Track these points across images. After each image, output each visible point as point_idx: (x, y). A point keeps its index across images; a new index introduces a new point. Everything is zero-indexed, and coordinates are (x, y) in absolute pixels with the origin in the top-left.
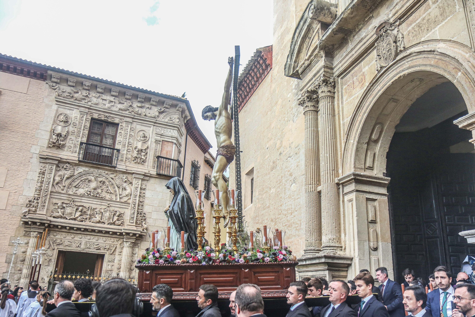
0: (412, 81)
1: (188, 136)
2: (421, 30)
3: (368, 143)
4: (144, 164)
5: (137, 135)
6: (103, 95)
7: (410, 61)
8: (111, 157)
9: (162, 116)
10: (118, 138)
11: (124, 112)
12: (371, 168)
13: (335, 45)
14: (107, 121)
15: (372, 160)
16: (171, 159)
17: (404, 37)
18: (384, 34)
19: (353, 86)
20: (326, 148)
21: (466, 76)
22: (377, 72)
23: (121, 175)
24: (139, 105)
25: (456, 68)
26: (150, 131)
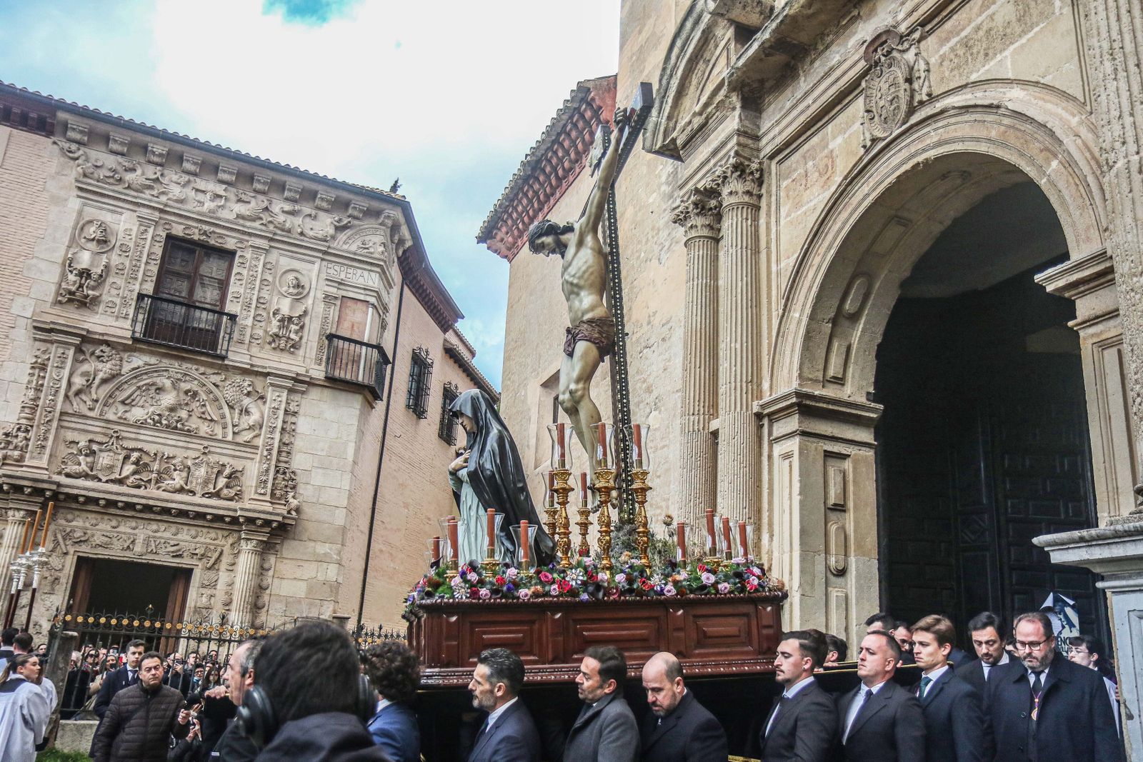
0: (944, 177)
1: (405, 288)
2: (972, 54)
3: (835, 322)
4: (296, 351)
5: (280, 281)
6: (198, 180)
7: (942, 127)
8: (213, 332)
9: (342, 237)
10: (234, 288)
11: (248, 224)
12: (839, 381)
13: (768, 79)
14: (206, 244)
15: (842, 361)
16: (362, 344)
17: (932, 69)
18: (883, 59)
19: (804, 182)
20: (734, 329)
21: (1070, 169)
22: (862, 151)
23: (238, 379)
24: (288, 207)
25: (1047, 149)
26: (313, 272)
